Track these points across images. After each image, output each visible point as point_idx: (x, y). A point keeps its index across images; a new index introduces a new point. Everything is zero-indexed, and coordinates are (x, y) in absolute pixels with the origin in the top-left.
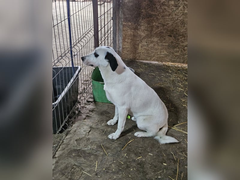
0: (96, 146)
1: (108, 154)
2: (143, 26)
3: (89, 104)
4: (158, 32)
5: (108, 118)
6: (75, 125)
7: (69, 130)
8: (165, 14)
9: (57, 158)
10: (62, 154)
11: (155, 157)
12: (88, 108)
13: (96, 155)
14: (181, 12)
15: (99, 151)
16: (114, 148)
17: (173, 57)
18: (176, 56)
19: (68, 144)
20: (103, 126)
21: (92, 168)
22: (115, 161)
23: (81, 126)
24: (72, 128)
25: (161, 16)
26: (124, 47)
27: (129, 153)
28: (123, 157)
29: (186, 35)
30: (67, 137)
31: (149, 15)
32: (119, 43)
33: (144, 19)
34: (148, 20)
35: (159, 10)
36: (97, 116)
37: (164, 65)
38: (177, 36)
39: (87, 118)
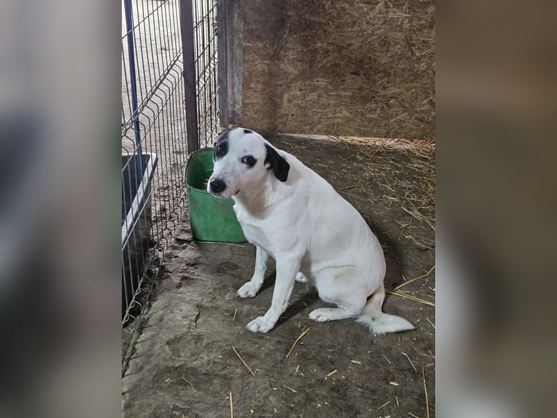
0: (219, 353)
1: (254, 371)
2: (293, 49)
3: (184, 248)
4: (328, 65)
5: (236, 281)
6: (156, 303)
7: (146, 317)
8: (344, 21)
9: (128, 394)
10: (138, 383)
11: (367, 368)
12: (182, 258)
13: (225, 377)
14: (380, 16)
15: (230, 366)
16: (267, 355)
17: (364, 124)
18: (370, 120)
19: (148, 355)
20: (228, 302)
21: (221, 410)
22: (274, 389)
23: (173, 305)
24: (150, 312)
25: (333, 27)
26: (247, 101)
27: (305, 362)
28: (291, 375)
29: (392, 72)
30: (143, 337)
31: (306, 24)
32: (233, 93)
33: (295, 33)
34: (303, 36)
35: (330, 11)
36: (209, 276)
37: (342, 143)
38: (372, 73)
39: (184, 282)
